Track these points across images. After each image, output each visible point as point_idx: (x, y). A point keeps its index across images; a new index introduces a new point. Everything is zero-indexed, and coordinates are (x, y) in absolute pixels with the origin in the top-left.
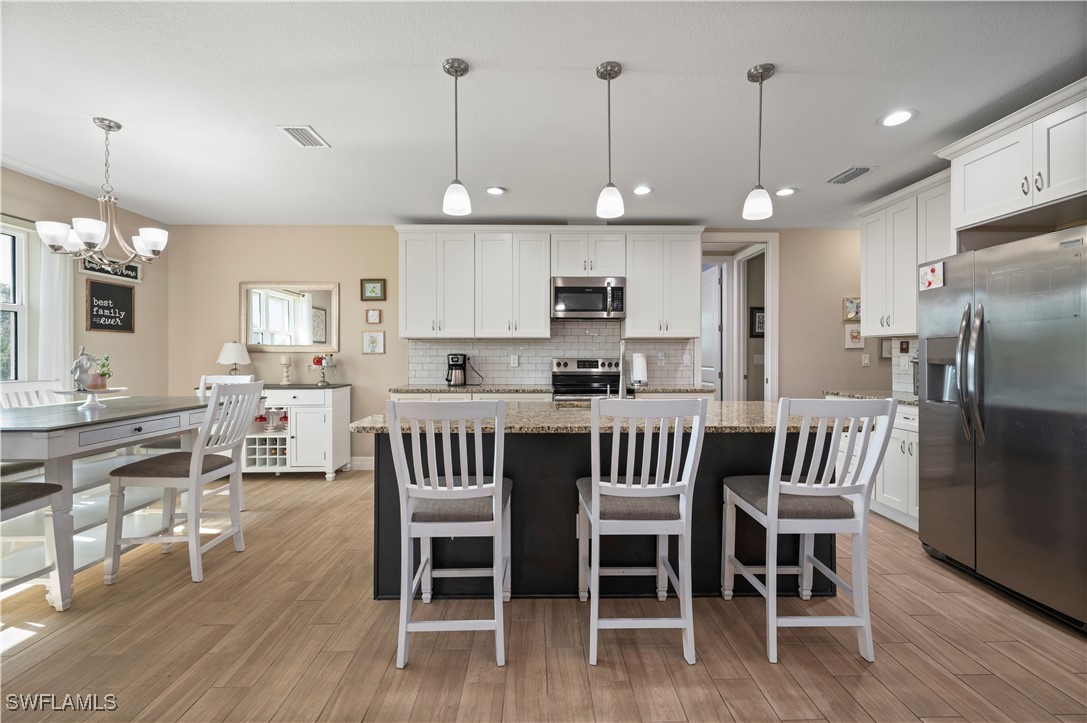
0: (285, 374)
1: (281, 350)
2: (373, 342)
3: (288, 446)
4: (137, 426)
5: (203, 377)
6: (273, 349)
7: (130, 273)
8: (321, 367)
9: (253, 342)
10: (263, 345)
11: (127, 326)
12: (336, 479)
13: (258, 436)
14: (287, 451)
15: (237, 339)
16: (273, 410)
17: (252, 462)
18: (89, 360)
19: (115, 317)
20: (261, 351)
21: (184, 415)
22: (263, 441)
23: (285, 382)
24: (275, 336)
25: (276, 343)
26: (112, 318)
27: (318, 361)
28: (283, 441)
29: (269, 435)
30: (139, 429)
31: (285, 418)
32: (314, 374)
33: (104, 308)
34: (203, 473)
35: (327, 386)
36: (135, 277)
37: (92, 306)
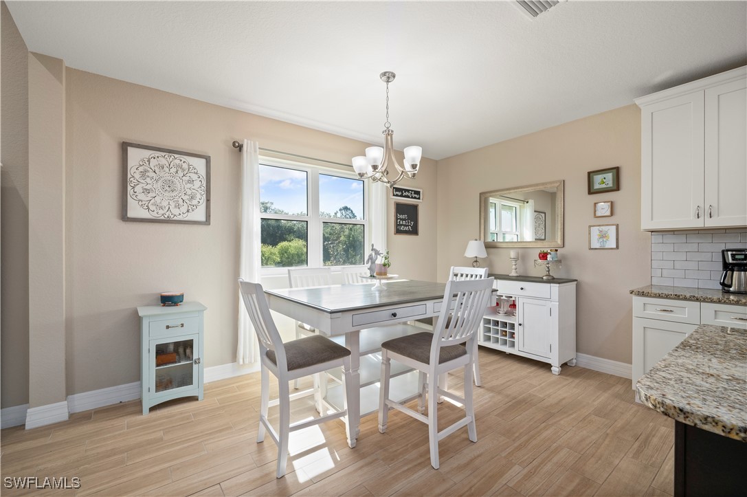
0: (514, 267)
1: (510, 245)
2: (603, 236)
3: (516, 331)
4: (393, 312)
5: (452, 267)
6: (504, 245)
7: (416, 196)
8: (545, 262)
9: (489, 240)
10: (497, 242)
11: (414, 231)
12: (561, 373)
13: (492, 318)
14: (516, 336)
15: (478, 238)
16: (504, 298)
17: (488, 339)
18: (376, 254)
19: (408, 226)
20: (495, 247)
21: (430, 304)
22: (496, 323)
23: (513, 274)
24: (506, 235)
25: (507, 240)
26: (407, 226)
27: (544, 256)
28: (512, 326)
29: (501, 318)
30: (394, 315)
31: (514, 306)
32: (539, 269)
33: (402, 220)
34: (440, 363)
35: (552, 280)
36: (419, 199)
37: (397, 219)
